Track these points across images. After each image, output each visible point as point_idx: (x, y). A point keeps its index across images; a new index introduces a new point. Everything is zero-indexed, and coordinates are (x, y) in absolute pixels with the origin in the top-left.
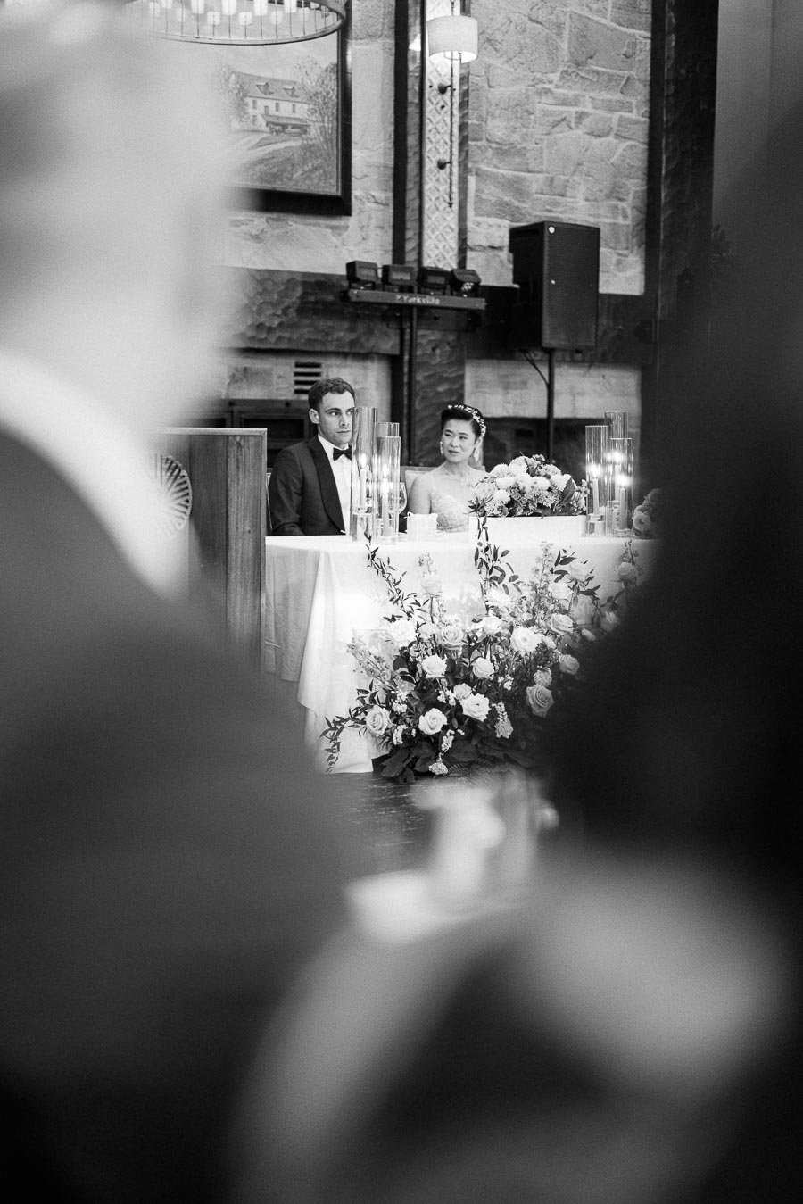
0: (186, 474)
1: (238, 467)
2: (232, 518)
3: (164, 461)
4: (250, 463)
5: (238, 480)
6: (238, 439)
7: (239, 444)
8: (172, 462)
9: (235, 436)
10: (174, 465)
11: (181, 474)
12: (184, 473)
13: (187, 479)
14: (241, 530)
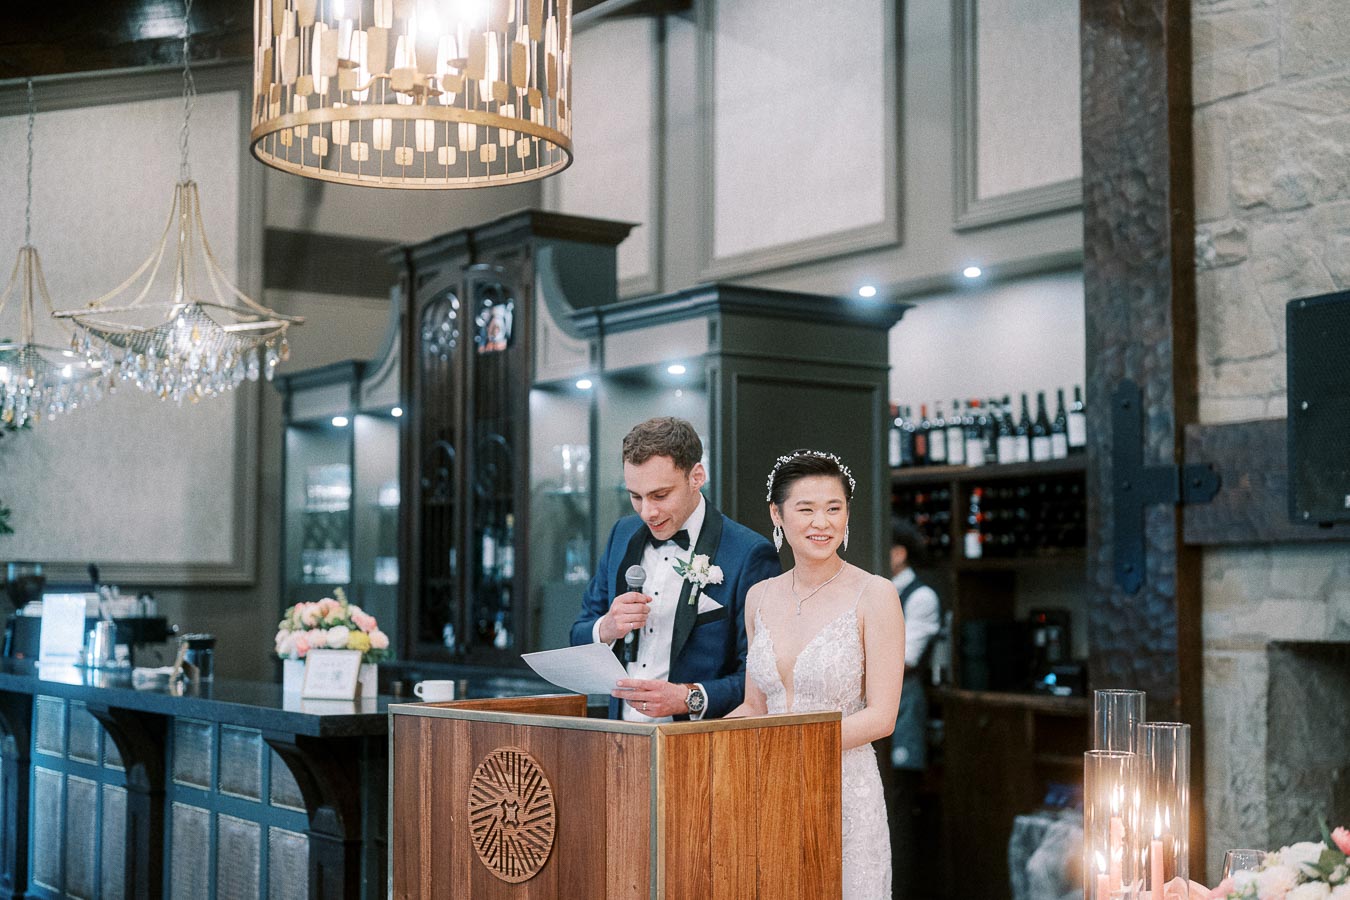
0: (548, 785)
1: (619, 784)
2: (611, 860)
3: (522, 763)
4: (634, 779)
5: (619, 802)
6: (619, 737)
7: (620, 747)
8: (531, 766)
9: (614, 733)
10: (533, 770)
11: (542, 785)
12: (545, 782)
13: (548, 791)
14: (622, 881)
